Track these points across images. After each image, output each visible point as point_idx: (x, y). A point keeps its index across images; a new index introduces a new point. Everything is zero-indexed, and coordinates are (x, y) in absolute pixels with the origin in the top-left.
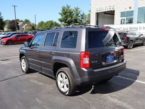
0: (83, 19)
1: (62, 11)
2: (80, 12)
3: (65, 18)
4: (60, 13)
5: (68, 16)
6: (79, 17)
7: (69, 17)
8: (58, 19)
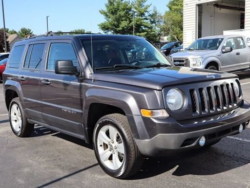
0: (154, 24)
1: (107, 6)
2: (147, 9)
3: (116, 23)
4: (102, 12)
5: (120, 16)
6: (147, 19)
7: (124, 18)
8: (99, 25)
